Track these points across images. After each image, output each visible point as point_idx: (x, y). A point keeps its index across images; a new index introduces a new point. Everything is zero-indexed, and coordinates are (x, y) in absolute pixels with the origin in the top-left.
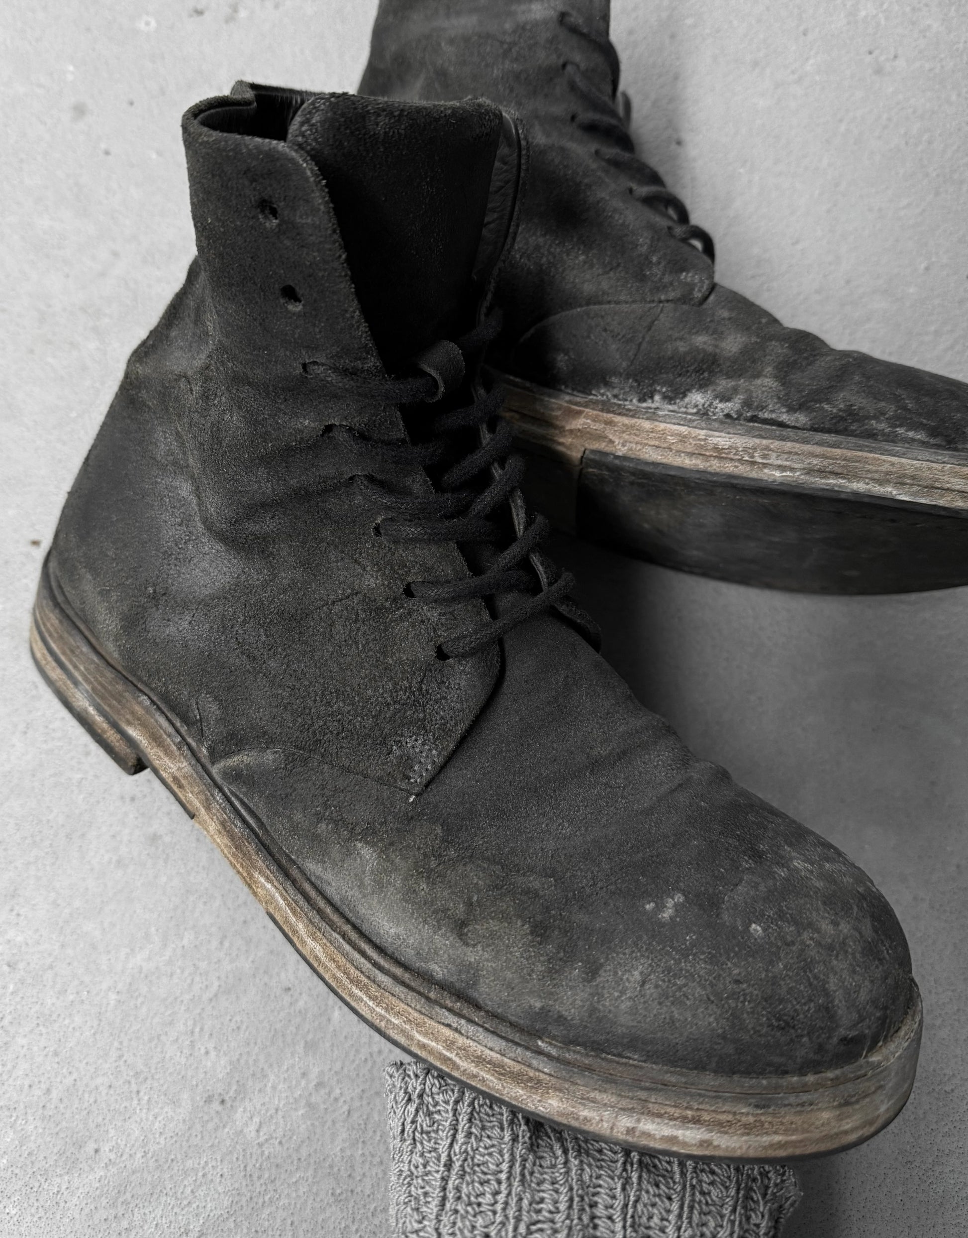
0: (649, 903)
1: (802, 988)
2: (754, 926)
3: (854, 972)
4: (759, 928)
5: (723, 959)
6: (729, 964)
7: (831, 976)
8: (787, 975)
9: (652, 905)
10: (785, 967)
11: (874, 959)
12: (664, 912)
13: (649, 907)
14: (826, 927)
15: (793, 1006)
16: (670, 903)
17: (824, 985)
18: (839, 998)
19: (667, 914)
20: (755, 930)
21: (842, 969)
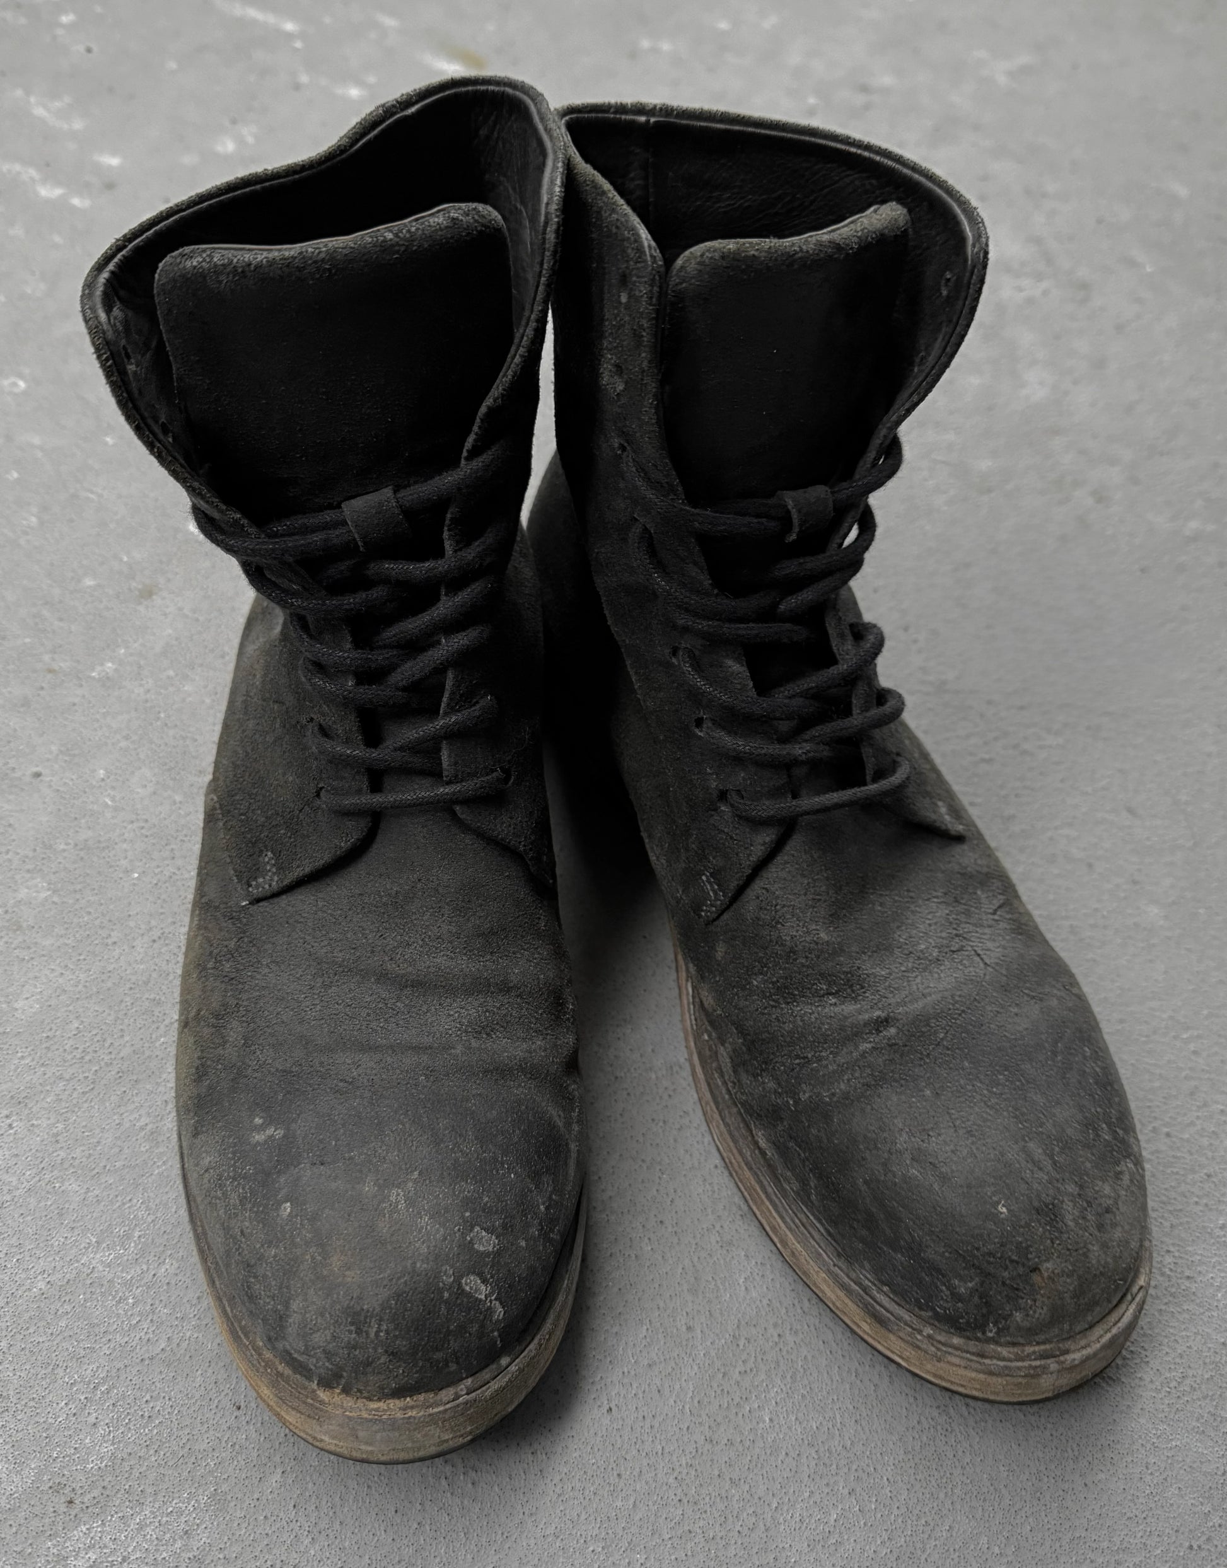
0: (261, 1118)
1: (273, 1283)
2: (288, 1204)
3: (322, 1315)
4: (289, 1210)
5: (249, 1206)
6: (247, 1215)
7: (300, 1298)
8: (271, 1263)
9: (261, 1121)
10: (275, 1256)
11: (352, 1324)
12: (259, 1134)
13: (258, 1121)
14: (336, 1262)
15: (260, 1289)
16: (270, 1131)
17: (290, 1299)
18: (294, 1319)
19: (259, 1137)
20: (285, 1209)
21: (314, 1303)
